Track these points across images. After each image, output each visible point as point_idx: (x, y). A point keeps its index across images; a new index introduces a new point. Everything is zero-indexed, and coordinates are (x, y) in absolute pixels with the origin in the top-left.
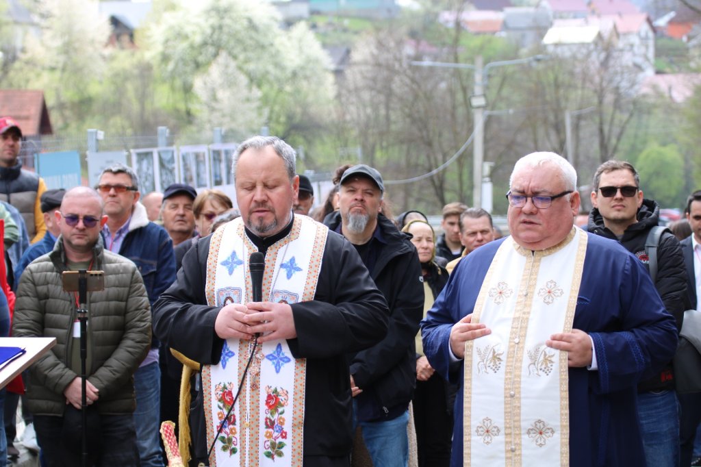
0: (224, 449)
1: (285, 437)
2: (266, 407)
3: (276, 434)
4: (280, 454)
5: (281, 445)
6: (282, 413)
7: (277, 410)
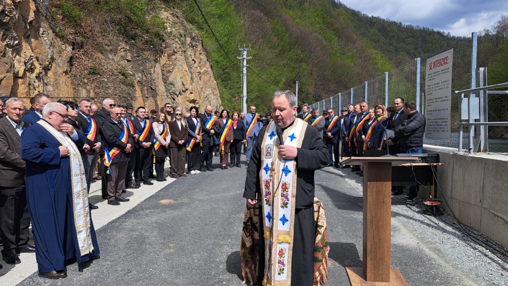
0: (267, 204)
1: (288, 201)
2: (281, 189)
3: (285, 199)
4: (286, 207)
5: (287, 204)
6: (287, 191)
7: (285, 190)
